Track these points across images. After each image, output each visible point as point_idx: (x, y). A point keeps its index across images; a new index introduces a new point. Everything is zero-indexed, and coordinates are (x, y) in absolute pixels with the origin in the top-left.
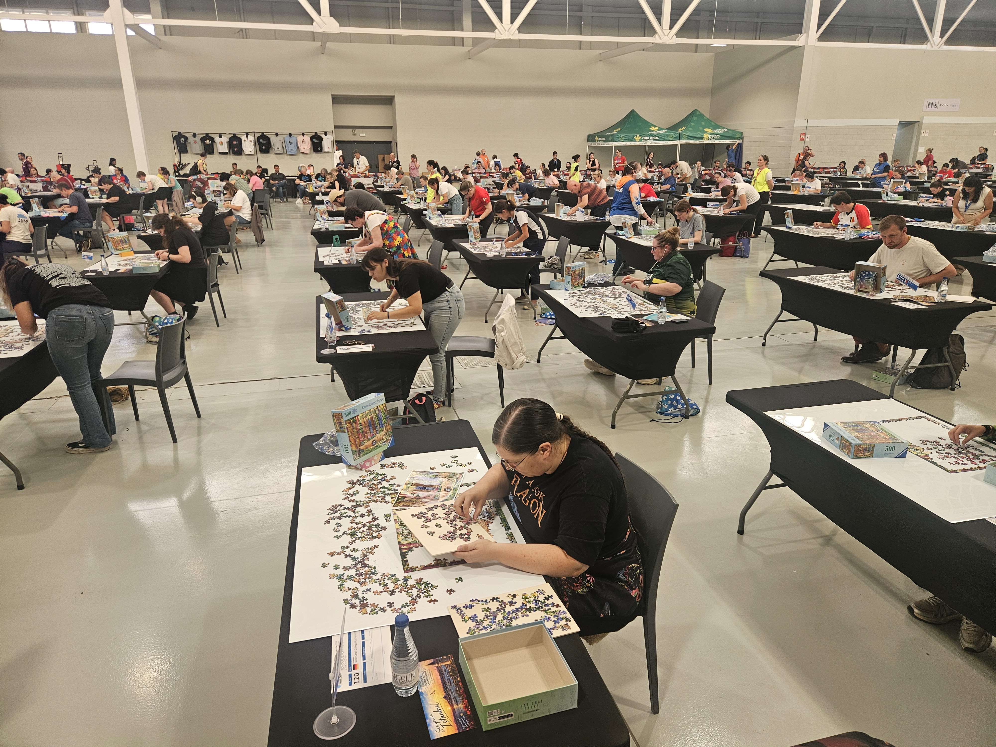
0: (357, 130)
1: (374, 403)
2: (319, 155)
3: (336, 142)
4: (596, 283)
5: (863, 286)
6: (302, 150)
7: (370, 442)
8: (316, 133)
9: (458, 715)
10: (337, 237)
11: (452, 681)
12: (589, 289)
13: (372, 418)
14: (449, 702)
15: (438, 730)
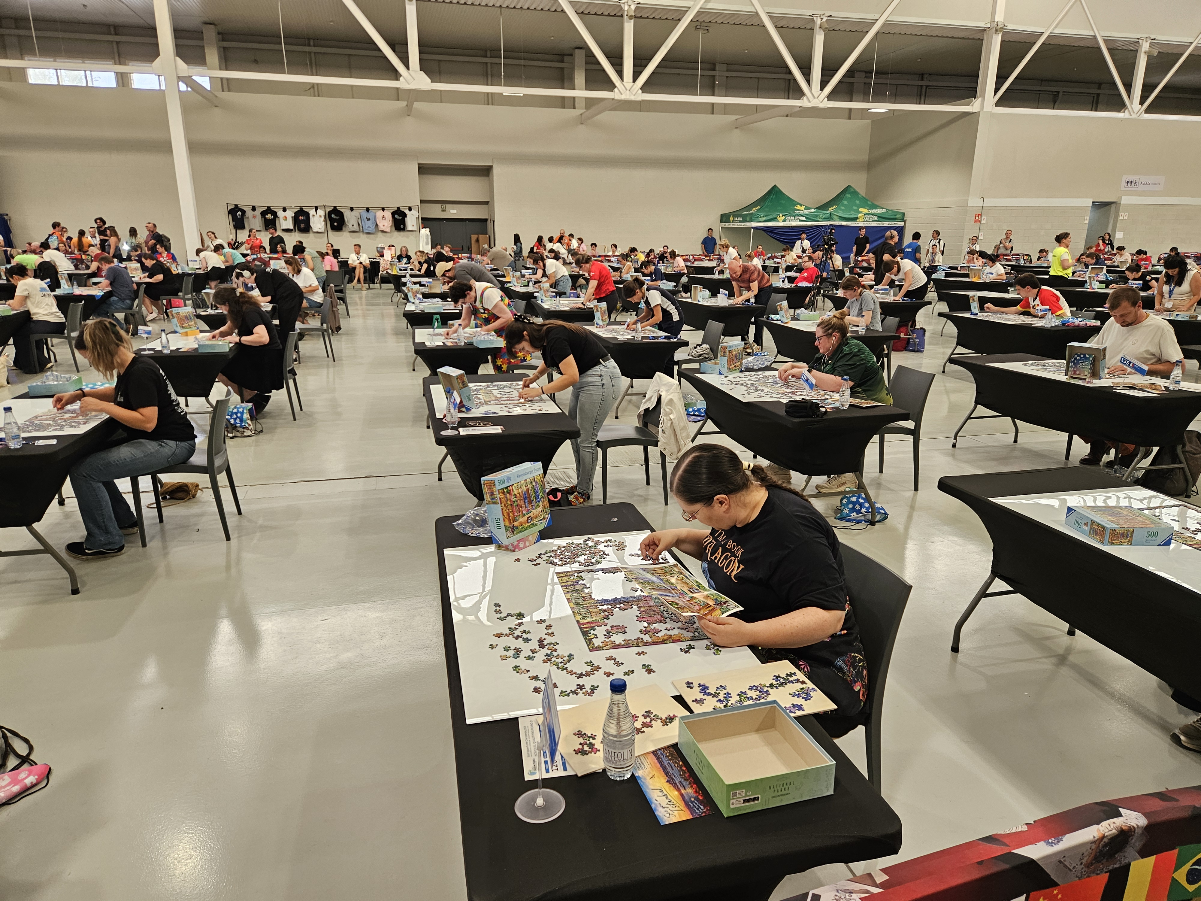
0: (447, 205)
1: (531, 472)
2: (402, 233)
3: (422, 219)
4: (755, 367)
5: (1078, 372)
6: (381, 228)
7: (526, 518)
8: (398, 208)
9: (688, 800)
10: (438, 316)
11: (673, 765)
12: (747, 373)
13: (528, 490)
14: (674, 787)
15: (668, 815)
